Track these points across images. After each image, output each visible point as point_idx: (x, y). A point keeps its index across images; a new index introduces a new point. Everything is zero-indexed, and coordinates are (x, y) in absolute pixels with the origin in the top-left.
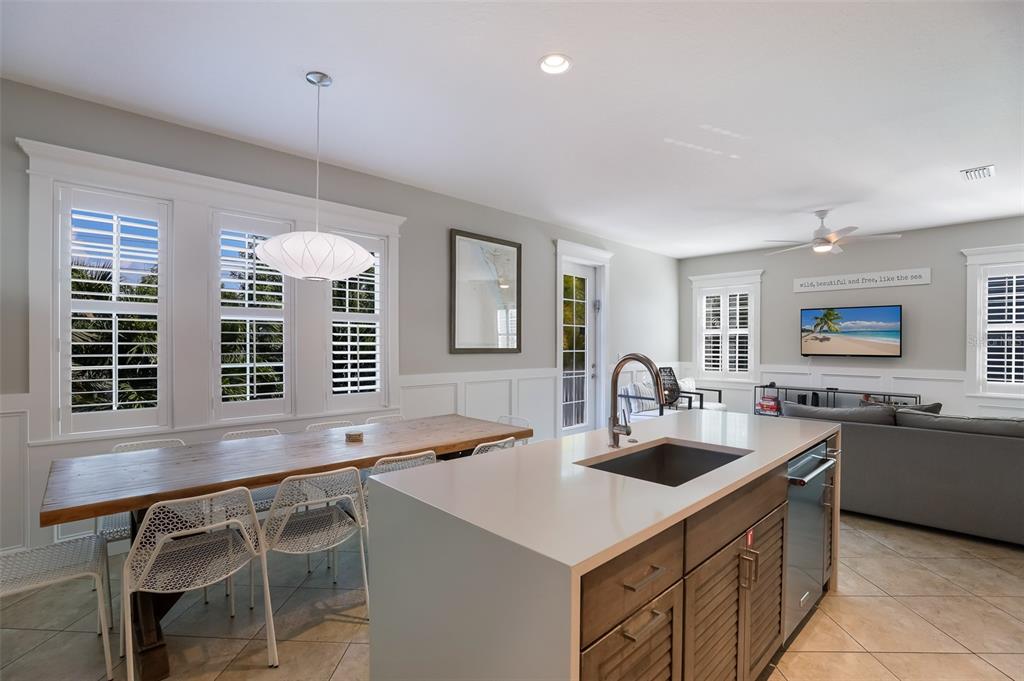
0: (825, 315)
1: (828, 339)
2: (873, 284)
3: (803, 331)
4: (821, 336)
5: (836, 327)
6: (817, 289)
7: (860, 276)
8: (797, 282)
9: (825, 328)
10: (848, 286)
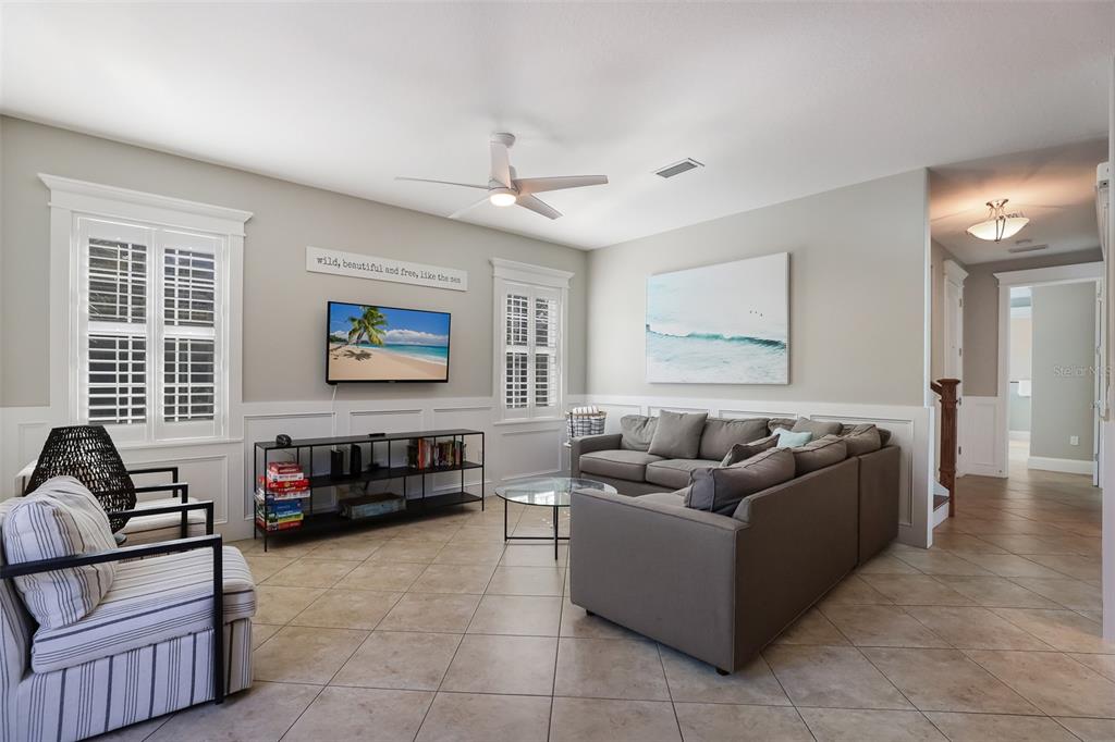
0: (365, 316)
1: (367, 356)
2: (412, 280)
3: (330, 339)
4: (358, 350)
5: (379, 336)
6: (343, 271)
7: (400, 265)
8: (313, 253)
9: (365, 337)
10: (384, 276)
